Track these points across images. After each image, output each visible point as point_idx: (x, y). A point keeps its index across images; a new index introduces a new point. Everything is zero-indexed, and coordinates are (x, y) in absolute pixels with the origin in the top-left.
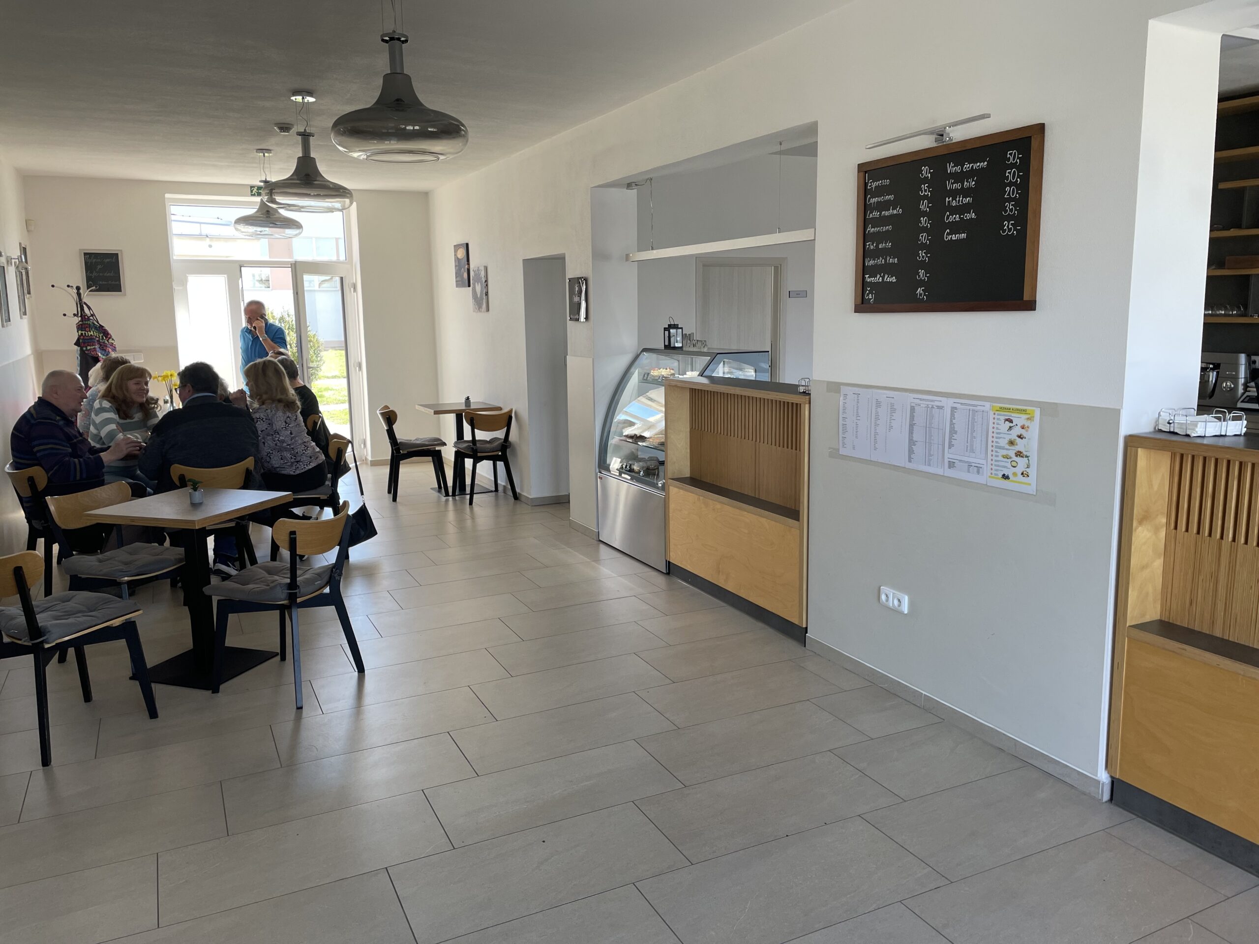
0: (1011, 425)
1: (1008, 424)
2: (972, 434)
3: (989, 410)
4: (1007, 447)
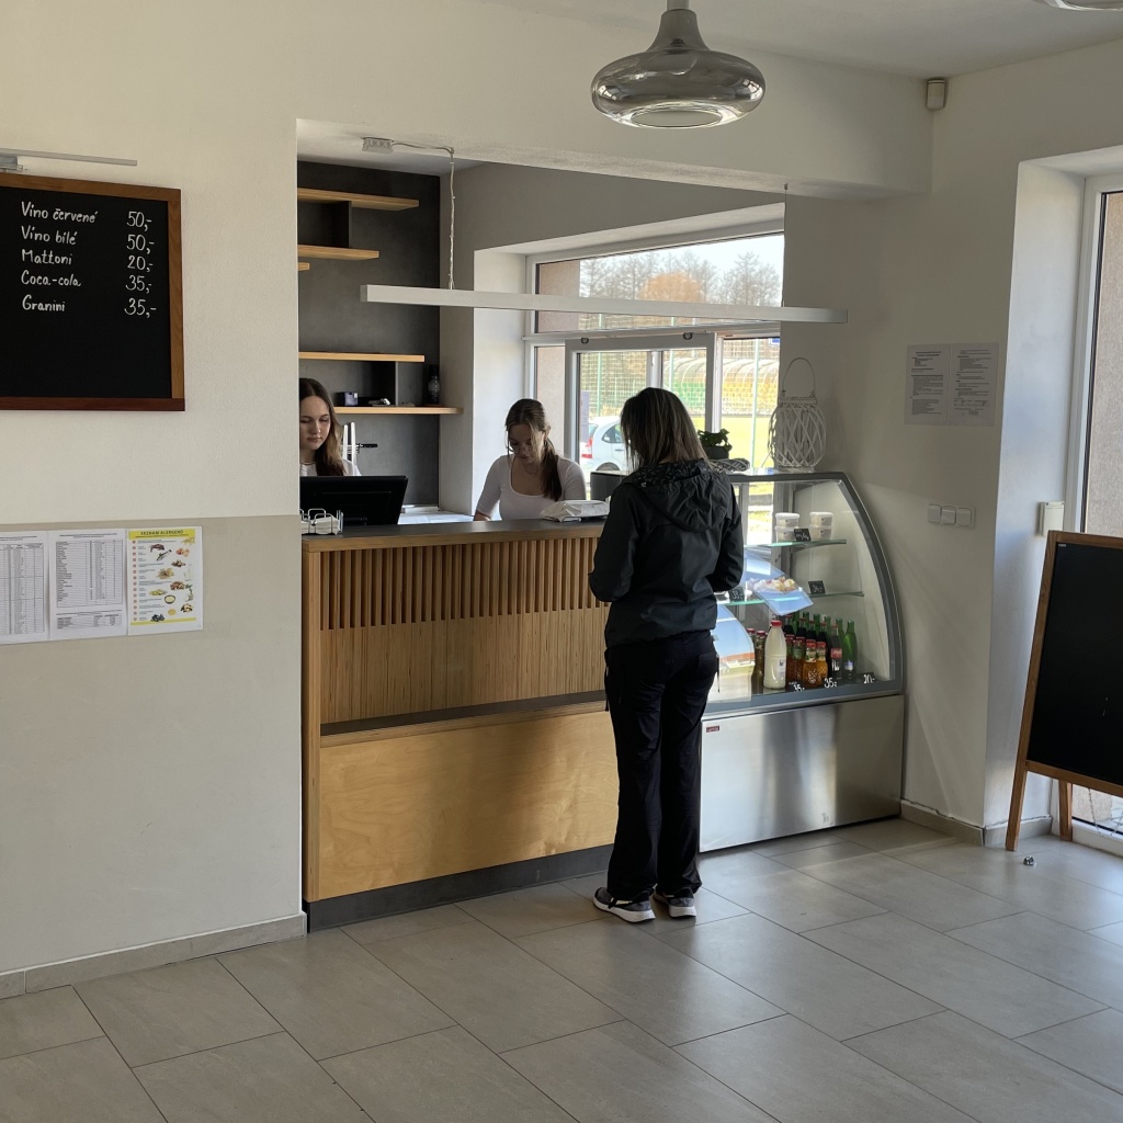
0: (162, 552)
1: (157, 552)
2: (98, 574)
3: (123, 538)
4: (159, 580)
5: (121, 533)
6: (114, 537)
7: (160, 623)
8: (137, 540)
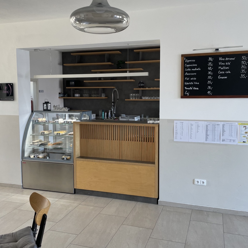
1: (245, 128)
2: (231, 131)
3: (237, 124)
4: (245, 134)
5: (237, 123)
6: (235, 124)
7: (245, 143)
8: (240, 125)
